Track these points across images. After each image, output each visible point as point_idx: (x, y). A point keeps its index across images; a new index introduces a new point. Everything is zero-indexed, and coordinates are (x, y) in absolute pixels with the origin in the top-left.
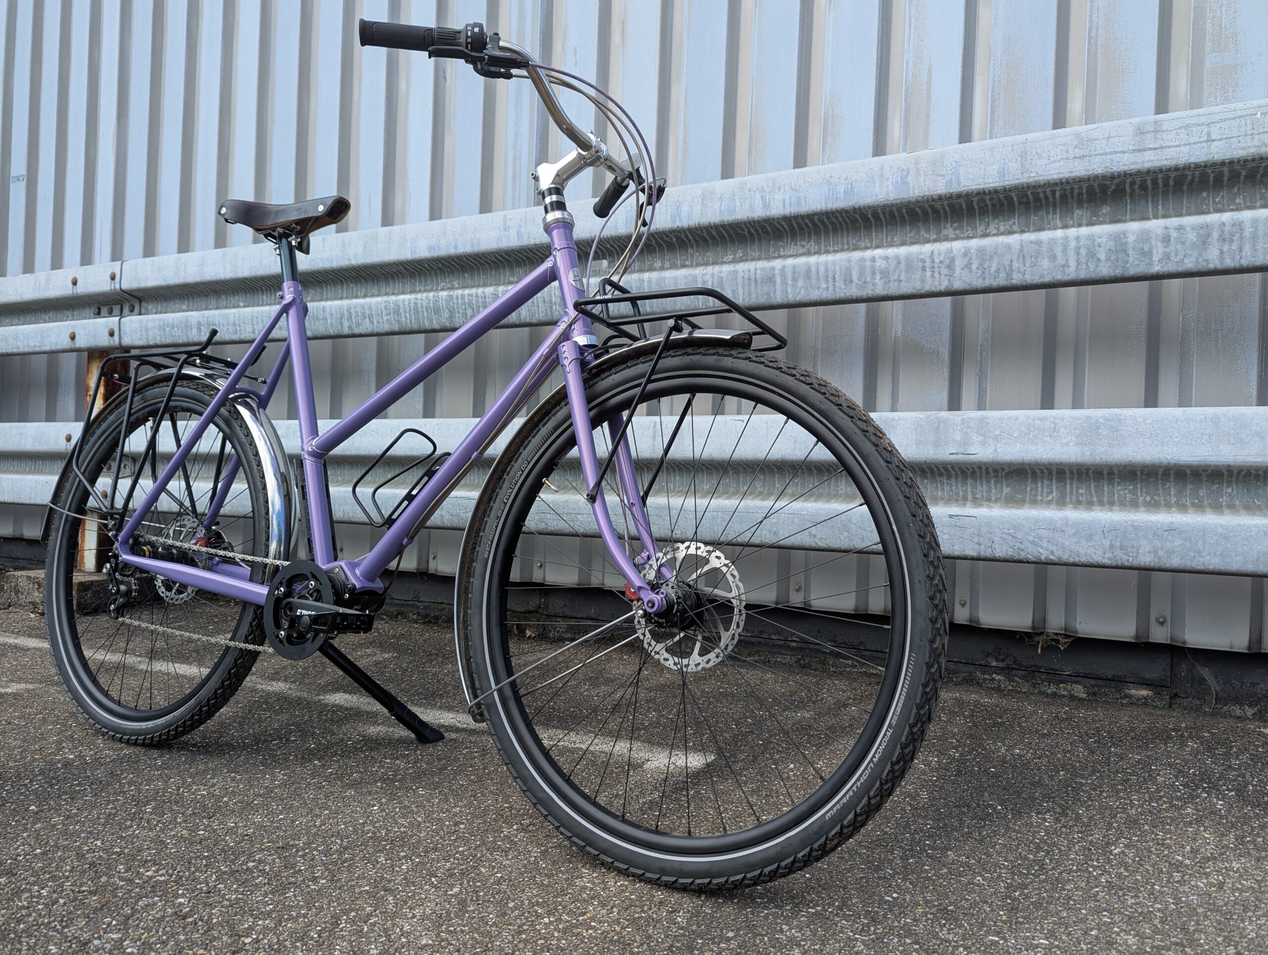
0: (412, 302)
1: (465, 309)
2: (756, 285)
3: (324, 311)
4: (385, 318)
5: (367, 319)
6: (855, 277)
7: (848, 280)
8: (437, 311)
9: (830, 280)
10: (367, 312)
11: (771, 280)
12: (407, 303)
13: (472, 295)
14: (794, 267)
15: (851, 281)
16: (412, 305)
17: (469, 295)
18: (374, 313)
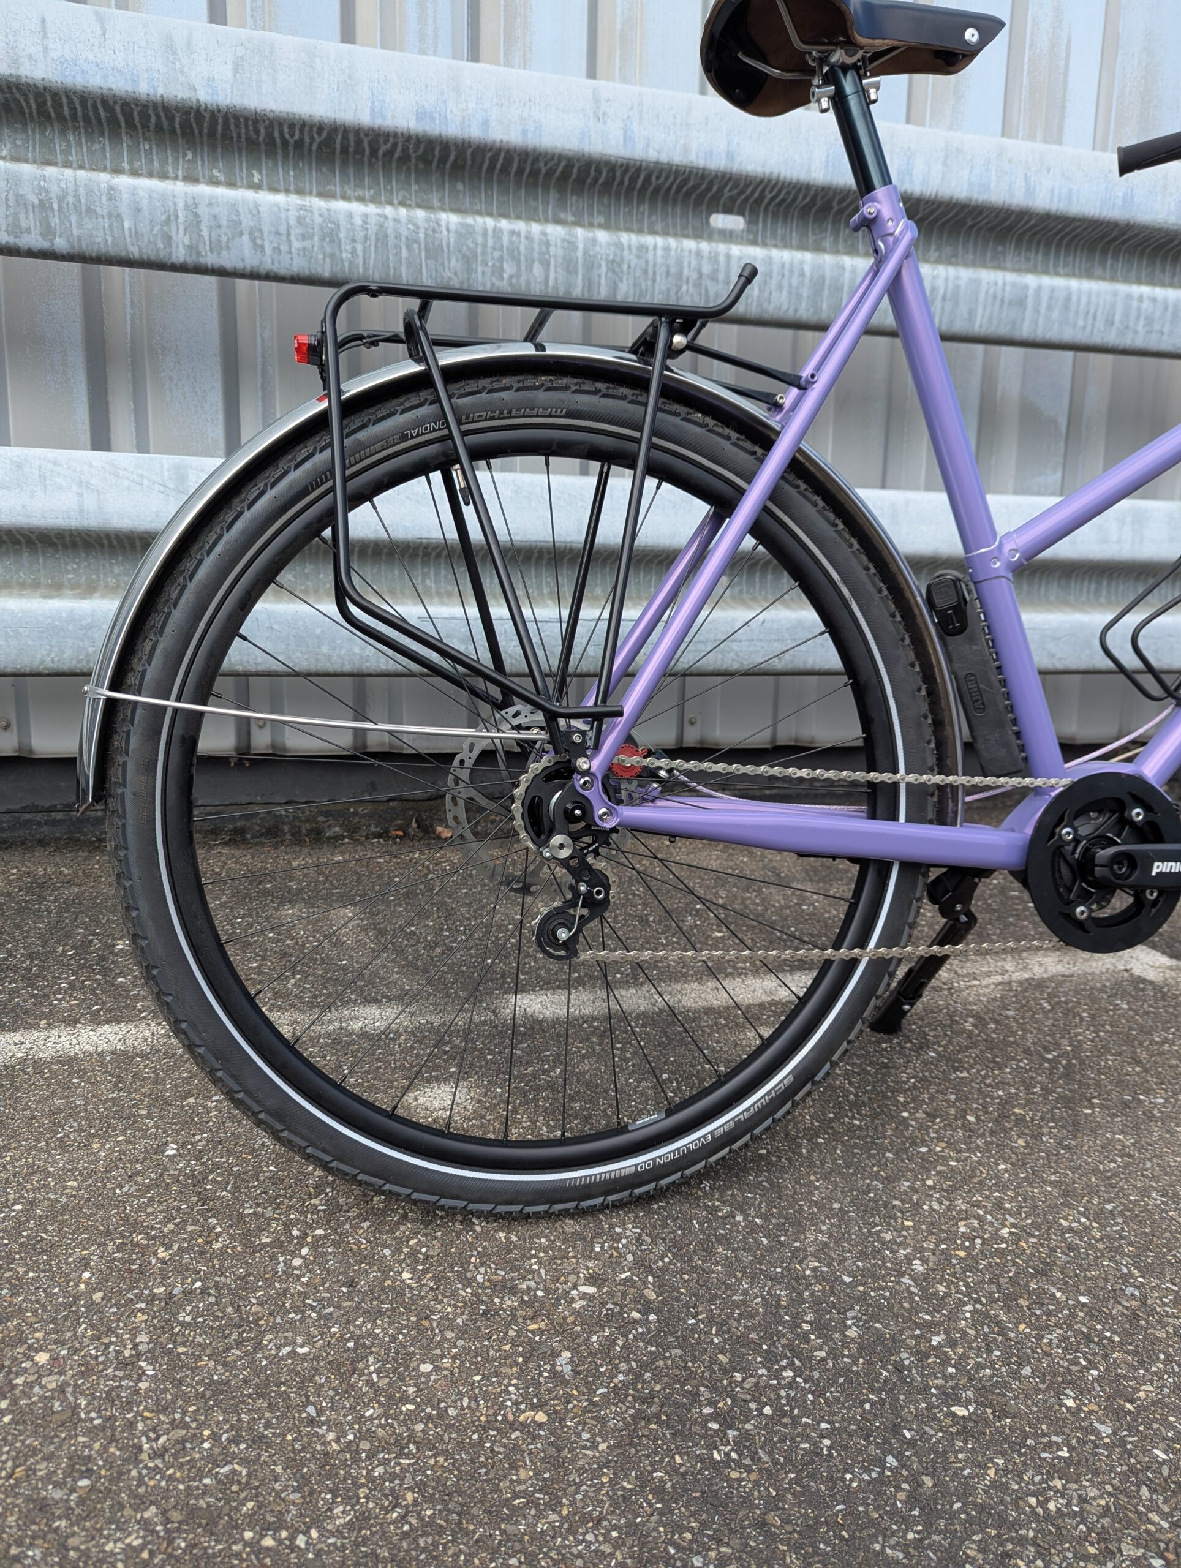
0: (373, 220)
1: (501, 259)
2: (1001, 306)
3: (110, 198)
4: (296, 245)
5: (246, 238)
6: (1117, 318)
7: (1110, 322)
8: (434, 251)
9: (1090, 316)
10: (247, 222)
11: (1020, 302)
12: (358, 221)
13: (519, 234)
14: (1053, 290)
15: (1112, 323)
16: (373, 229)
17: (512, 233)
18: (266, 229)
